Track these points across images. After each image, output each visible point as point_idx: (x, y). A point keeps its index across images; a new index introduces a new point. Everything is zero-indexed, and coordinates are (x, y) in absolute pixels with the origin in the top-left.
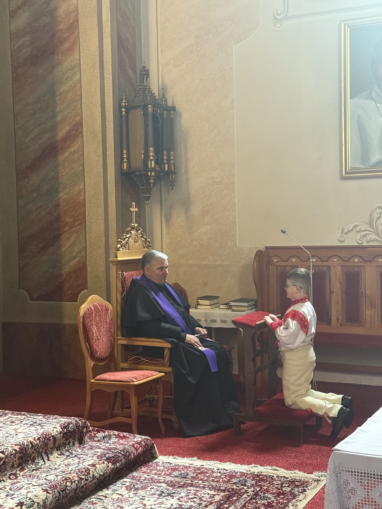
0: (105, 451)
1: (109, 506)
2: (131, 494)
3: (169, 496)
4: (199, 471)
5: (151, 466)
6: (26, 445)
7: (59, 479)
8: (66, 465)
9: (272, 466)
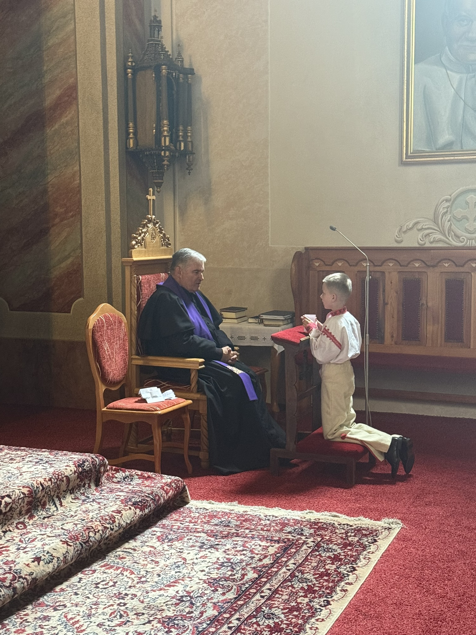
0: (128, 495)
1: (141, 561)
2: (165, 546)
3: (213, 549)
4: (244, 519)
5: (184, 513)
6: (35, 487)
7: (80, 528)
8: (84, 512)
9: (330, 511)
